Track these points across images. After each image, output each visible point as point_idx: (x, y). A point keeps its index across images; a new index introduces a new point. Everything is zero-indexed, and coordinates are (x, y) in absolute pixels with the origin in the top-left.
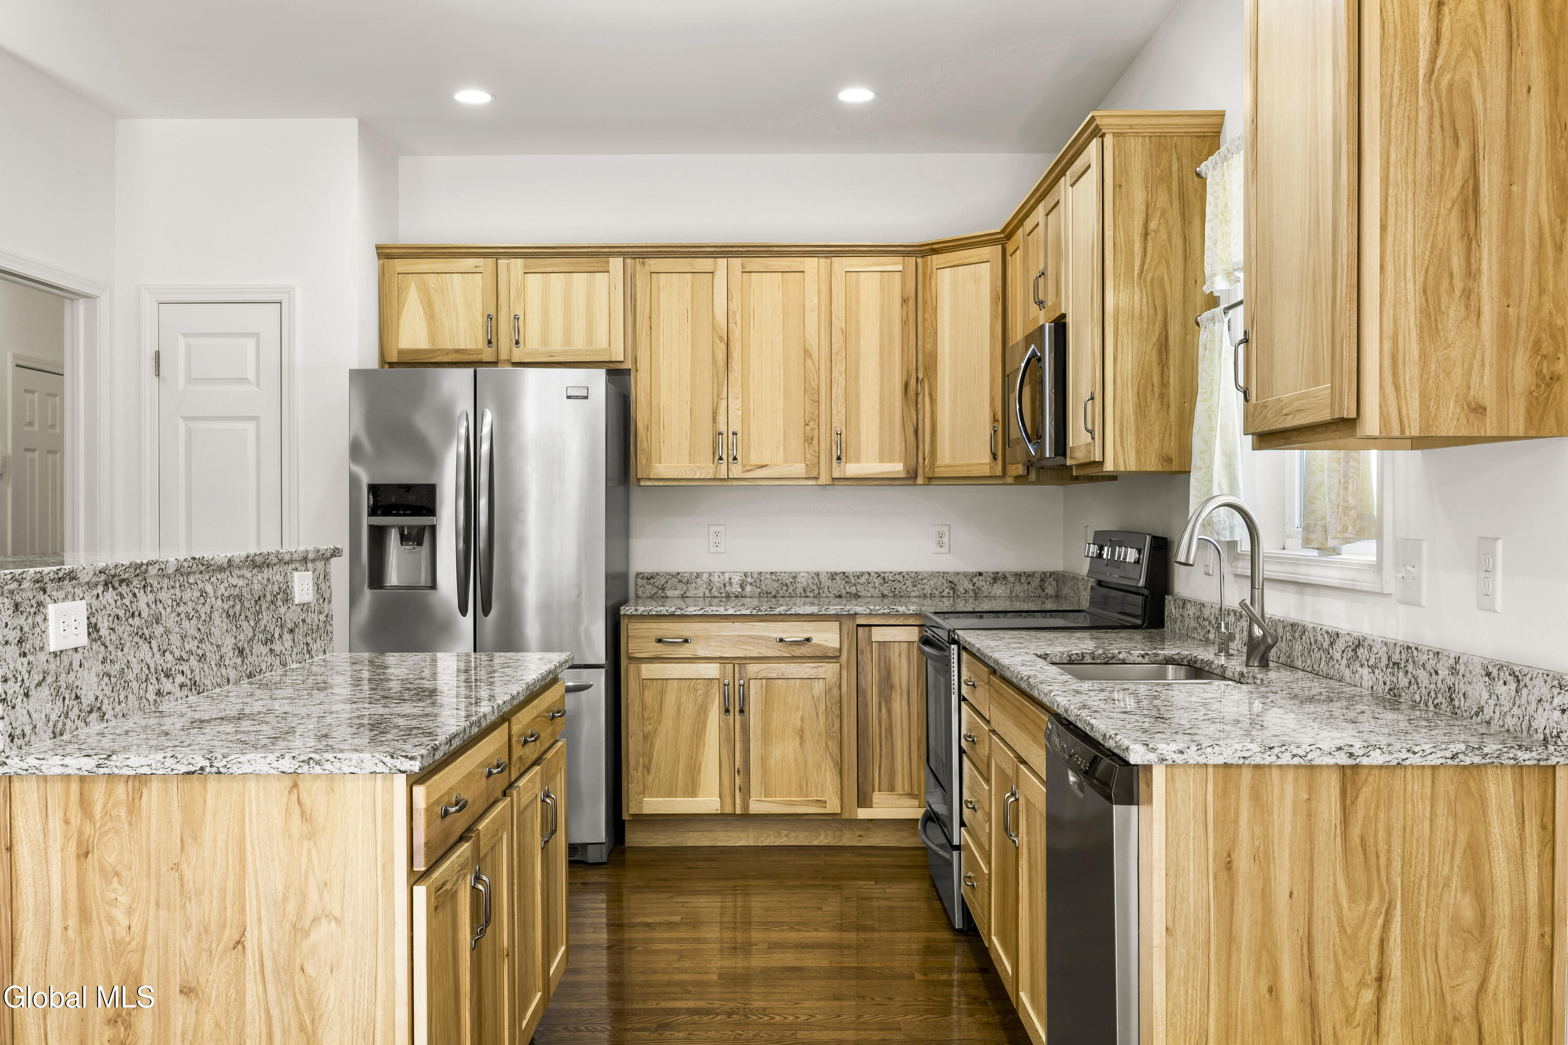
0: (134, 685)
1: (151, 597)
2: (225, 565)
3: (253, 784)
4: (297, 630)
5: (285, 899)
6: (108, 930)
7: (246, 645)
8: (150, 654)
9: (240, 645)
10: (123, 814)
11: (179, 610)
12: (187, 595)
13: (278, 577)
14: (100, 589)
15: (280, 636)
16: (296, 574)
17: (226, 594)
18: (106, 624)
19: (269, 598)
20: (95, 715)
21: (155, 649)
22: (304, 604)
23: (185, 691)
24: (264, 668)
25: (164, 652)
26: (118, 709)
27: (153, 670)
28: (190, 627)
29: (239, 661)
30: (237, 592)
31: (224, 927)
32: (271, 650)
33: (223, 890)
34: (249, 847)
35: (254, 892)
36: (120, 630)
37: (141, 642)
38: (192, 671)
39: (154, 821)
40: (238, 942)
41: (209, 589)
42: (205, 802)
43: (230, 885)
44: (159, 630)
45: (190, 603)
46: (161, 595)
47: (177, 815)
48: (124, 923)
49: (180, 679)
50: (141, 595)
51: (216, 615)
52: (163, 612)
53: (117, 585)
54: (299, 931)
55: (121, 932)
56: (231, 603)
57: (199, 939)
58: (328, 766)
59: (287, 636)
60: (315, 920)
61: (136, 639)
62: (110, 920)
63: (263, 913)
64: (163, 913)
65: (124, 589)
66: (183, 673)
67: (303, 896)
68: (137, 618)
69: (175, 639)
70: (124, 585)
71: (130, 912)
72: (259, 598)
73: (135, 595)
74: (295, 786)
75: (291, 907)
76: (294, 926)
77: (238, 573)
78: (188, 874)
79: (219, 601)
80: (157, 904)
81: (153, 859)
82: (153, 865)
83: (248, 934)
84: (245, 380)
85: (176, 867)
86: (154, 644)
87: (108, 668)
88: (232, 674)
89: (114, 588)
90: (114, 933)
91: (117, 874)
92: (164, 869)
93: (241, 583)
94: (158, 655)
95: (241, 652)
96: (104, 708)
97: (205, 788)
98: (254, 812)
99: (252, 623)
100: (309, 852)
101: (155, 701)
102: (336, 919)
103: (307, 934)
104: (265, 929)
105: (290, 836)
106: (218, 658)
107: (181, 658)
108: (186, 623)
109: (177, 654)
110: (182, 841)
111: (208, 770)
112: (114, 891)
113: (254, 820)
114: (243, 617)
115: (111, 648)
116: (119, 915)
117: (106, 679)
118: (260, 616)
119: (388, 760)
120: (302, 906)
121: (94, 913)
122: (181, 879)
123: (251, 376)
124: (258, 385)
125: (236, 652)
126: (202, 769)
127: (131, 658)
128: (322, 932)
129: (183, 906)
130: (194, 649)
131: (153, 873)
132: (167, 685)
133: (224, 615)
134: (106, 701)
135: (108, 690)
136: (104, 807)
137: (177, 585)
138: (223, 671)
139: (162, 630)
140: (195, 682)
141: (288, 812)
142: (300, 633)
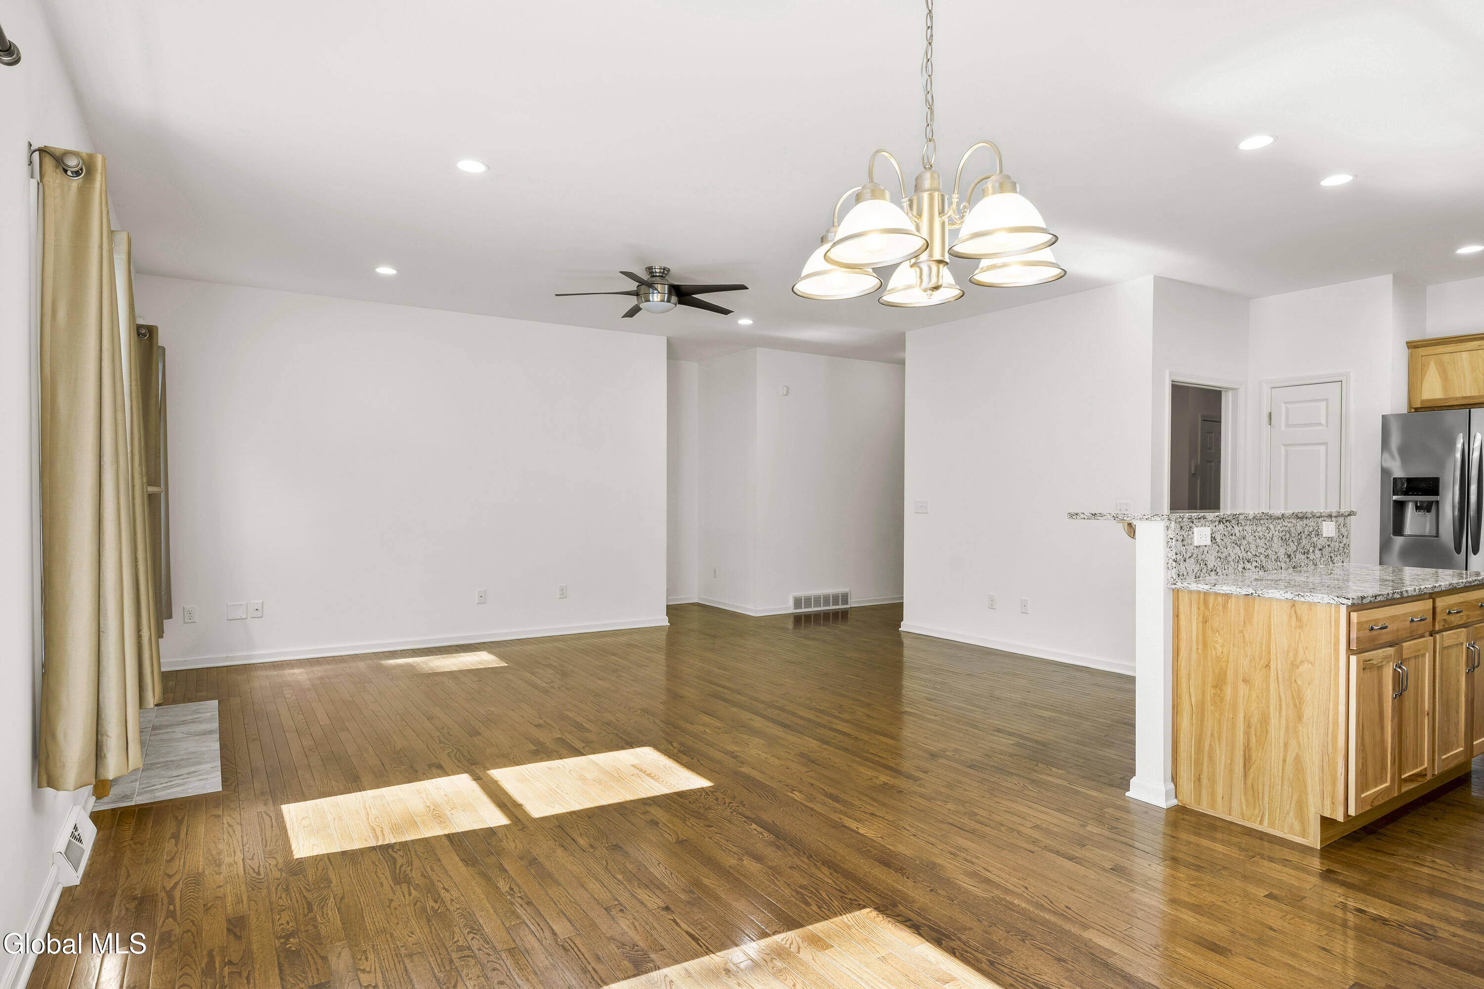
0: (1232, 563)
1: (1241, 528)
2: (1281, 517)
3: (1275, 603)
4: (1324, 549)
5: (1288, 651)
6: (1214, 652)
7: (1292, 553)
8: (1240, 552)
9: (1288, 553)
10: (1221, 609)
11: (1255, 534)
12: (1259, 529)
13: (1312, 523)
14: (1217, 523)
15: (1313, 552)
16: (1324, 522)
17: (1281, 530)
18: (1219, 538)
19: (1306, 533)
20: (1213, 573)
21: (1243, 550)
22: (1329, 538)
23: (1257, 569)
24: (1303, 565)
25: (1247, 552)
26: (1224, 572)
27: (1241, 558)
28: (1261, 543)
29: (1288, 560)
30: (1287, 529)
31: (1261, 658)
32: (1307, 557)
33: (1261, 644)
34: (1272, 627)
35: (1274, 647)
36: (1226, 540)
37: (1236, 546)
38: (1261, 561)
39: (1233, 611)
40: (1267, 666)
41: (1271, 526)
42: (1254, 608)
43: (1264, 642)
44: (1245, 542)
45: (1261, 532)
46: (1245, 528)
47: (1242, 611)
48: (1220, 650)
49: (1255, 564)
50: (1236, 527)
51: (1275, 539)
52: (1247, 535)
53: (1225, 522)
54: (1294, 665)
55: (1219, 654)
56: (1284, 534)
57: (1251, 661)
58: (1307, 598)
59: (1317, 552)
60: (1302, 662)
61: (1233, 545)
62: (1215, 648)
63: (1278, 655)
64: (1236, 649)
65: (1228, 524)
66: (1256, 561)
67: (1296, 651)
68: (1234, 536)
69: (1253, 547)
70: (1228, 522)
71: (1223, 646)
72: (1301, 533)
73: (1233, 527)
74: (1294, 605)
75: (1291, 655)
76: (1292, 663)
77: (1288, 520)
78: (1247, 635)
79: (1277, 532)
80: (1234, 645)
81: (1232, 628)
82: (1232, 630)
83: (1271, 663)
84: (1320, 424)
85: (1242, 632)
86: (1242, 547)
87: (1220, 554)
88: (1284, 565)
89: (1223, 523)
90: (1216, 653)
91: (1218, 631)
92: (1236, 632)
93: (1289, 525)
94: (1244, 552)
95: (1289, 556)
96: (1218, 570)
97: (1254, 602)
98: (1275, 614)
99: (1296, 544)
100: (1300, 633)
101: (1242, 572)
102: (1311, 663)
103: (1298, 667)
104: (1279, 662)
105: (1291, 626)
106: (1276, 557)
107: (1256, 555)
108: (1258, 540)
109: (1254, 553)
110: (1244, 622)
111: (1254, 594)
112: (1217, 637)
113: (1275, 618)
114: (1290, 540)
115: (1221, 547)
116: (1218, 646)
117: (1219, 559)
118: (1301, 541)
119: (1336, 598)
120: (1296, 655)
121: (1209, 645)
122: (1244, 637)
123: (1323, 421)
124: (1327, 426)
125: (1286, 556)
126: (1252, 594)
127: (1231, 552)
128: (1305, 667)
129: (1244, 647)
130: (1263, 552)
131: (1232, 632)
132: (1248, 566)
133: (1280, 539)
134: (1219, 568)
135: (1219, 564)
136: (1213, 605)
137: (1254, 524)
138: (1279, 563)
139: (1246, 542)
140: (1263, 566)
141: (1290, 616)
142: (1326, 551)
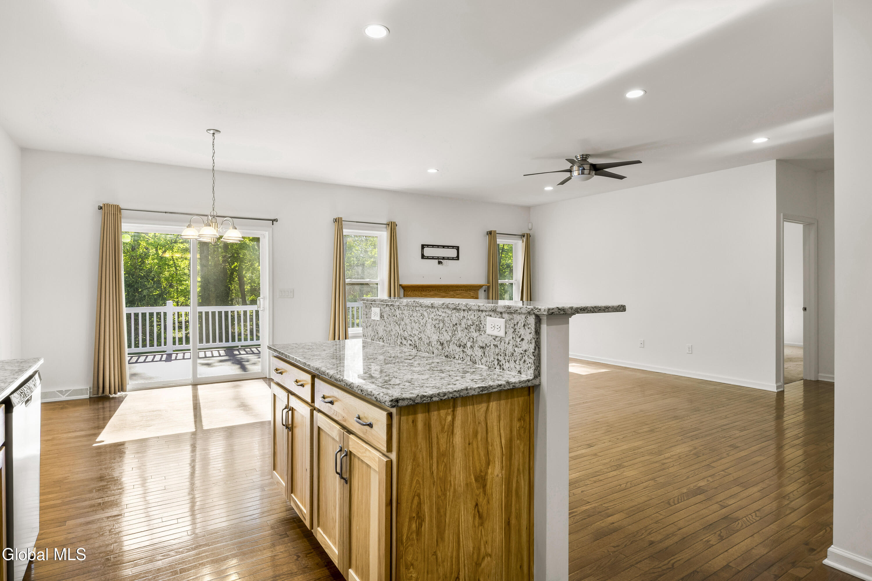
0: (393, 336)
1: (401, 312)
2: (430, 306)
4: (488, 349)
7: (445, 342)
8: (399, 329)
9: (441, 341)
11: (412, 318)
12: (415, 314)
13: (472, 317)
14: (385, 306)
15: (472, 347)
16: (488, 318)
17: (435, 318)
18: (386, 316)
19: (463, 325)
20: (381, 340)
21: (401, 329)
22: (496, 337)
23: (412, 347)
24: (457, 357)
25: (404, 331)
26: (388, 341)
27: (400, 335)
28: (416, 326)
29: (440, 347)
30: (441, 318)
32: (463, 351)
36: (390, 319)
37: (396, 325)
38: (415, 342)
41: (425, 313)
44: (403, 323)
45: (416, 317)
46: (404, 312)
49: (409, 342)
50: (397, 310)
51: (428, 325)
52: (405, 317)
53: (390, 306)
56: (438, 322)
59: (476, 348)
61: (395, 323)
65: (392, 307)
66: (411, 340)
68: (395, 317)
69: (409, 328)
70: (392, 306)
72: (456, 324)
73: (395, 310)
77: (443, 310)
79: (430, 320)
86: (400, 326)
87: (386, 328)
88: (436, 351)
89: (389, 307)
93: (444, 315)
94: (402, 331)
95: (442, 344)
96: (384, 339)
99: (450, 334)
101: (400, 345)
106: (428, 342)
107: (411, 335)
108: (413, 324)
109: (409, 333)
114: (444, 329)
115: (387, 323)
117: (385, 331)
118: (456, 333)
125: (439, 343)
127: (393, 328)
130: (417, 334)
132: (404, 342)
133: (433, 326)
134: (384, 337)
135: (385, 335)
137: (411, 310)
138: (431, 348)
139: (404, 323)
140: (416, 346)
142: (491, 351)
